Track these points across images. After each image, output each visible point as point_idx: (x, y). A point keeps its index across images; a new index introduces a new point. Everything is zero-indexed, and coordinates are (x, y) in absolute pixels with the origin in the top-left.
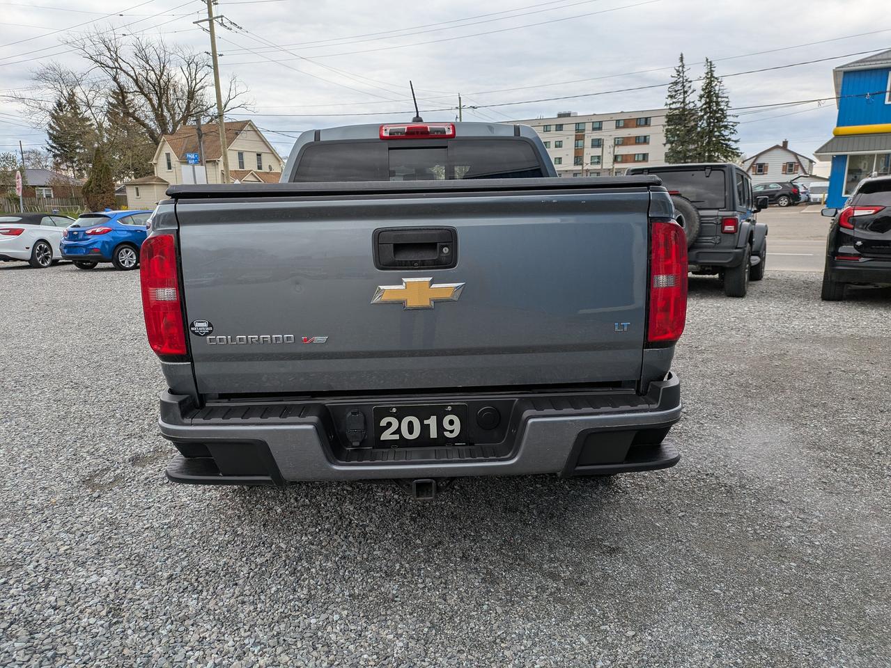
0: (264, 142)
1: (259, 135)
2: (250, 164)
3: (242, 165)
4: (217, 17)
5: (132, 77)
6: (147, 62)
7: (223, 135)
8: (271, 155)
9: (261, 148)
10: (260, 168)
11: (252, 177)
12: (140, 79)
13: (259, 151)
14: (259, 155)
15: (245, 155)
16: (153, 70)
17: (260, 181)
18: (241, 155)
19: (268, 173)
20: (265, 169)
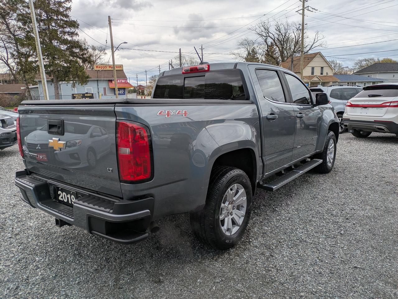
0: (326, 62)
1: (324, 59)
2: (317, 72)
3: (313, 73)
4: (306, 7)
5: (273, 39)
6: (280, 32)
7: (302, 60)
8: (329, 68)
9: (324, 64)
10: (322, 74)
11: (316, 78)
12: (276, 39)
13: (322, 66)
14: (322, 68)
15: (315, 69)
16: (282, 34)
17: (320, 80)
18: (313, 68)
19: (325, 76)
20: (325, 74)
